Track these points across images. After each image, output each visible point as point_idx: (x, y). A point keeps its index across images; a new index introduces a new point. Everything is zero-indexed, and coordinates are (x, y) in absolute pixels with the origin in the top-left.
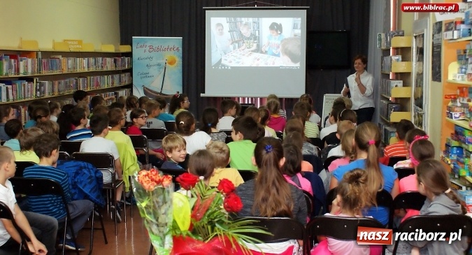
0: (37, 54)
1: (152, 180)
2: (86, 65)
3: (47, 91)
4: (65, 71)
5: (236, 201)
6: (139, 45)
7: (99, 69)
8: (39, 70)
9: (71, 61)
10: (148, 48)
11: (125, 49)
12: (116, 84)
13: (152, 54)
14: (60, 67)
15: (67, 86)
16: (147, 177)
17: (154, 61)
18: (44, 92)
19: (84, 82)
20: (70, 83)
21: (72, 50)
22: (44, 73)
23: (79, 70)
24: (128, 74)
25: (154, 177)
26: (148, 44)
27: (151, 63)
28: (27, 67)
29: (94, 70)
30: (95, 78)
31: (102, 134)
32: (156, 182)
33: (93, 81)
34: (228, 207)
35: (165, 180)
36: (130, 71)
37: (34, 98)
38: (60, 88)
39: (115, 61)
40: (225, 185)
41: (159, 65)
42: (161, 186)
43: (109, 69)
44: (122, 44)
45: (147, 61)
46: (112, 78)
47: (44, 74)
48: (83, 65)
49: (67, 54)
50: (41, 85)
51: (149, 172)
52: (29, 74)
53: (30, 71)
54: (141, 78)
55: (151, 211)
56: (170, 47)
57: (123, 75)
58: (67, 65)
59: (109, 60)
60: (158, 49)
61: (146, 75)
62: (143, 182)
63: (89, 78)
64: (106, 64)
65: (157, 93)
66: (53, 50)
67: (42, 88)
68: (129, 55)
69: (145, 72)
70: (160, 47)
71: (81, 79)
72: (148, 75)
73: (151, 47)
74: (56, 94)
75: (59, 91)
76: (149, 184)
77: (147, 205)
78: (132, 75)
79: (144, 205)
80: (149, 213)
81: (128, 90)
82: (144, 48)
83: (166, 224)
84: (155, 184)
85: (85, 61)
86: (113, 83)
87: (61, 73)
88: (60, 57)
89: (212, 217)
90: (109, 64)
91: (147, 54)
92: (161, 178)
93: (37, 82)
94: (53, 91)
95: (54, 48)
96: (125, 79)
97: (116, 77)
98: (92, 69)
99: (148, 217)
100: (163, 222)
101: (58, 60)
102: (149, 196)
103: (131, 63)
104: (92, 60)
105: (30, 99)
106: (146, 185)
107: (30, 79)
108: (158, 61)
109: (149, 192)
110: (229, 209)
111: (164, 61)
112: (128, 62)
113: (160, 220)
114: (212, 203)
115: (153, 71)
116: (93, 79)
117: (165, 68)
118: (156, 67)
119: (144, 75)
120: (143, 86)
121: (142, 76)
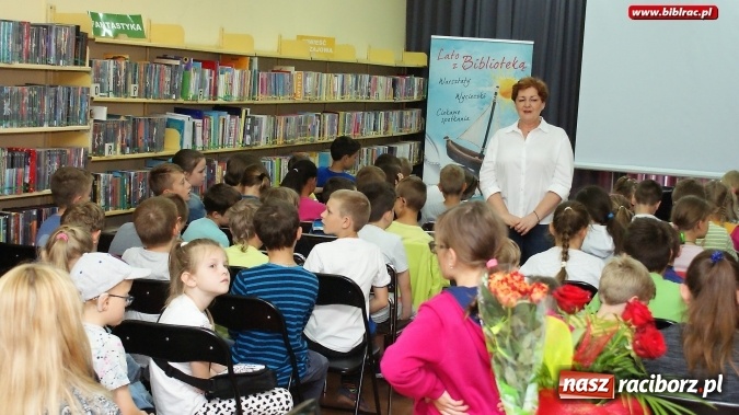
0: (251, 61)
1: (514, 289)
2: (338, 89)
3: (263, 136)
4: (300, 99)
5: (655, 339)
6: (443, 54)
7: (363, 99)
8: (252, 94)
9: (311, 78)
10: (460, 61)
11: (415, 60)
12: (394, 131)
13: (469, 74)
14: (289, 89)
15: (302, 129)
16: (505, 284)
17: (472, 89)
18: (258, 137)
19: (332, 120)
20: (306, 122)
21: (316, 57)
22: (262, 99)
23: (324, 98)
24: (416, 111)
25: (516, 285)
26: (463, 53)
27: (466, 92)
28: (231, 86)
29: (354, 100)
30: (355, 114)
31: (382, 222)
32: (520, 292)
33: (350, 122)
34: (642, 349)
35: (535, 290)
36: (422, 105)
37: (239, 147)
38: (288, 130)
39: (394, 84)
40: (637, 311)
41: (481, 96)
42: (527, 301)
43: (382, 99)
44: (408, 49)
45: (459, 88)
46: (387, 117)
47: (260, 102)
48: (333, 88)
49: (305, 65)
50: (255, 122)
51: (508, 276)
52: (235, 100)
53: (235, 94)
54: (444, 121)
55: (507, 342)
56: (506, 61)
57: (407, 113)
58: (304, 87)
59: (383, 82)
60: (483, 64)
61: (453, 116)
62: (498, 290)
63: (342, 113)
64: (375, 88)
65: (474, 154)
66: (278, 55)
67: (256, 128)
68: (422, 72)
69: (451, 109)
70: (485, 60)
71: (327, 116)
72: (457, 116)
73: (468, 59)
74: (280, 142)
75: (285, 137)
76: (509, 296)
77: (501, 331)
78: (424, 115)
79: (496, 330)
80: (503, 346)
81: (414, 144)
82: (454, 61)
83: (531, 366)
84: (519, 295)
85: (337, 80)
86: (386, 128)
87: (291, 101)
88: (292, 69)
89: (609, 363)
90: (382, 90)
91: (460, 73)
92: (529, 287)
93: (247, 117)
94: (274, 137)
95: (279, 50)
96: (411, 120)
97: (394, 115)
98: (349, 98)
99: (501, 352)
100: (526, 363)
101: (287, 76)
102: (506, 315)
103: (425, 89)
104: (350, 79)
105: (231, 149)
106: (503, 297)
107: (234, 110)
108: (482, 89)
109: (507, 308)
110: (642, 352)
111: (493, 89)
112: (419, 86)
113: (521, 358)
114: (610, 343)
115: (469, 108)
116: (351, 116)
117: (494, 104)
118: (475, 100)
119: (450, 116)
120: (447, 138)
121: (446, 116)
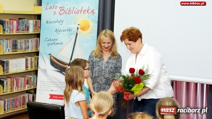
10: (58, 10)
13: (62, 17)
17: (64, 26)
24: (34, 40)
27: (61, 28)
36: (37, 36)
41: (69, 30)
45: (57, 26)
54: (49, 45)
57: (29, 40)
60: (70, 12)
68: (38, 17)
72: (56, 42)
73: (62, 9)
82: (54, 10)
91: (58, 17)
103: (38, 26)
108: (70, 26)
111: (77, 26)
115: (63, 37)
117: (77, 34)
118: (66, 33)
119: (52, 42)
120: (50, 54)
121: (50, 42)
